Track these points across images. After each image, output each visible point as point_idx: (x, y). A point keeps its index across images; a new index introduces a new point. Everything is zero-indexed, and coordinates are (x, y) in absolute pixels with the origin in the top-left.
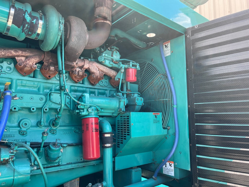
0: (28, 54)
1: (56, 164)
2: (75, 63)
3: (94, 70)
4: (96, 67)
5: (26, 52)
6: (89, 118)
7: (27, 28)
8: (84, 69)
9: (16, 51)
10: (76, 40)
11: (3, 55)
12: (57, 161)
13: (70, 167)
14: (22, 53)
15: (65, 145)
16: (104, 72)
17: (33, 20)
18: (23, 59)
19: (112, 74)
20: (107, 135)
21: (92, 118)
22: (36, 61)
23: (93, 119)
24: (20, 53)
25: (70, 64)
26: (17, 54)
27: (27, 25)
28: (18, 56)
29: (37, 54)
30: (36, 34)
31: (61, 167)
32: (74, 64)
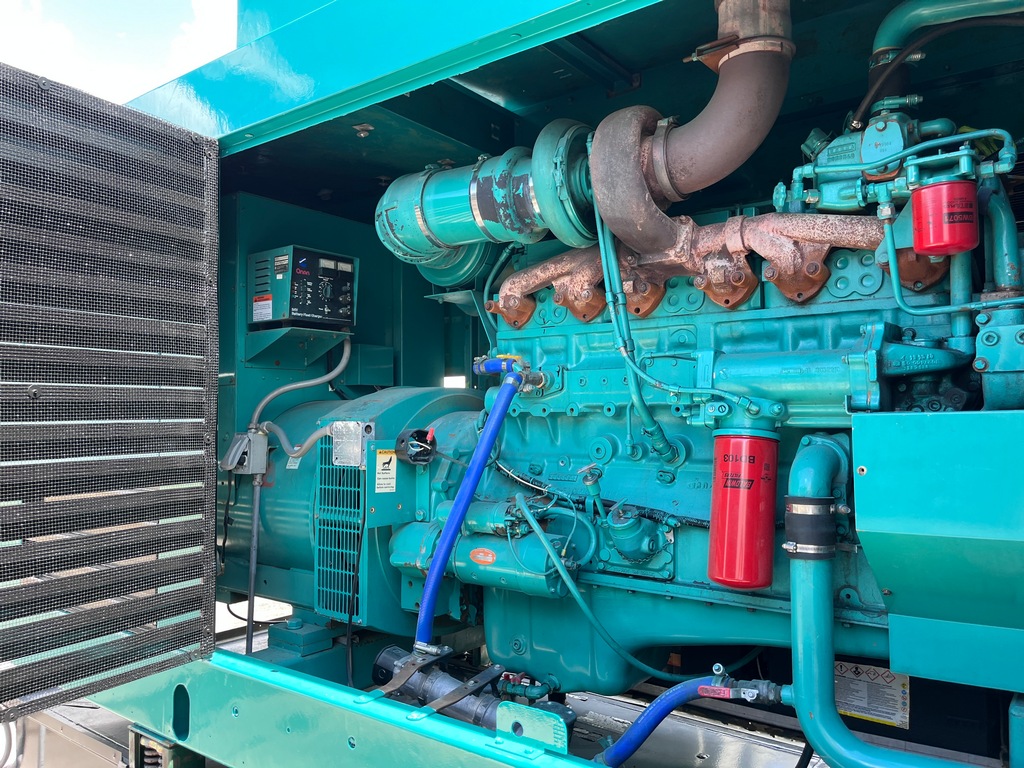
0: (568, 267)
1: (657, 575)
2: (672, 253)
3: (765, 248)
4: (771, 234)
5: (563, 263)
6: (729, 436)
7: (508, 216)
8: (743, 255)
9: (545, 269)
10: (604, 194)
11: (526, 287)
12: (656, 564)
13: (695, 594)
14: (556, 269)
15: (672, 522)
16: (821, 242)
17: (518, 189)
18: (566, 280)
19: (860, 238)
20: (799, 509)
21: (740, 437)
22: (586, 278)
23: (745, 443)
24: (552, 269)
25: (657, 259)
26: (548, 274)
27: (501, 212)
28: (555, 278)
29: (584, 258)
30: (537, 216)
31: (669, 587)
32: (668, 256)
